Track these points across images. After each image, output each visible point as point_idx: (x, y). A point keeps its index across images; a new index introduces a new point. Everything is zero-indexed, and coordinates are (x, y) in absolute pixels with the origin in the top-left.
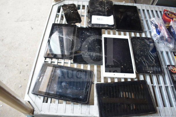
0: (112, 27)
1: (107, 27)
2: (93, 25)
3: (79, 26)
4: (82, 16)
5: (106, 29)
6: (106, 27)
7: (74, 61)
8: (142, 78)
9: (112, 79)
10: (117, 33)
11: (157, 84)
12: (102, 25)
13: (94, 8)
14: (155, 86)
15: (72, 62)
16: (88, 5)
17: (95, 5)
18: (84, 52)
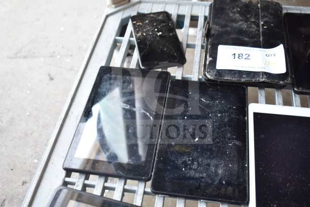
0: (281, 82)
1: (263, 82)
2: (221, 73)
3: (179, 77)
4: (188, 46)
5: (261, 85)
6: (262, 80)
7: (154, 186)
10: (296, 99)
12: (249, 73)
13: (223, 23)
15: (149, 190)
16: (207, 14)
17: (228, 15)
18: (189, 160)
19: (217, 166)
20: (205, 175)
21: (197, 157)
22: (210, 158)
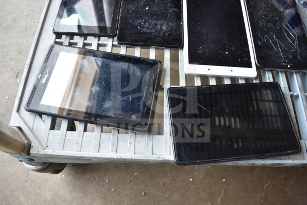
7: (119, 39)
8: (268, 78)
9: (204, 78)
11: (301, 92)
14: (297, 97)
15: (116, 43)
18: (143, 22)
19: (162, 25)
20: (154, 30)
21: (148, 20)
22: (157, 20)
